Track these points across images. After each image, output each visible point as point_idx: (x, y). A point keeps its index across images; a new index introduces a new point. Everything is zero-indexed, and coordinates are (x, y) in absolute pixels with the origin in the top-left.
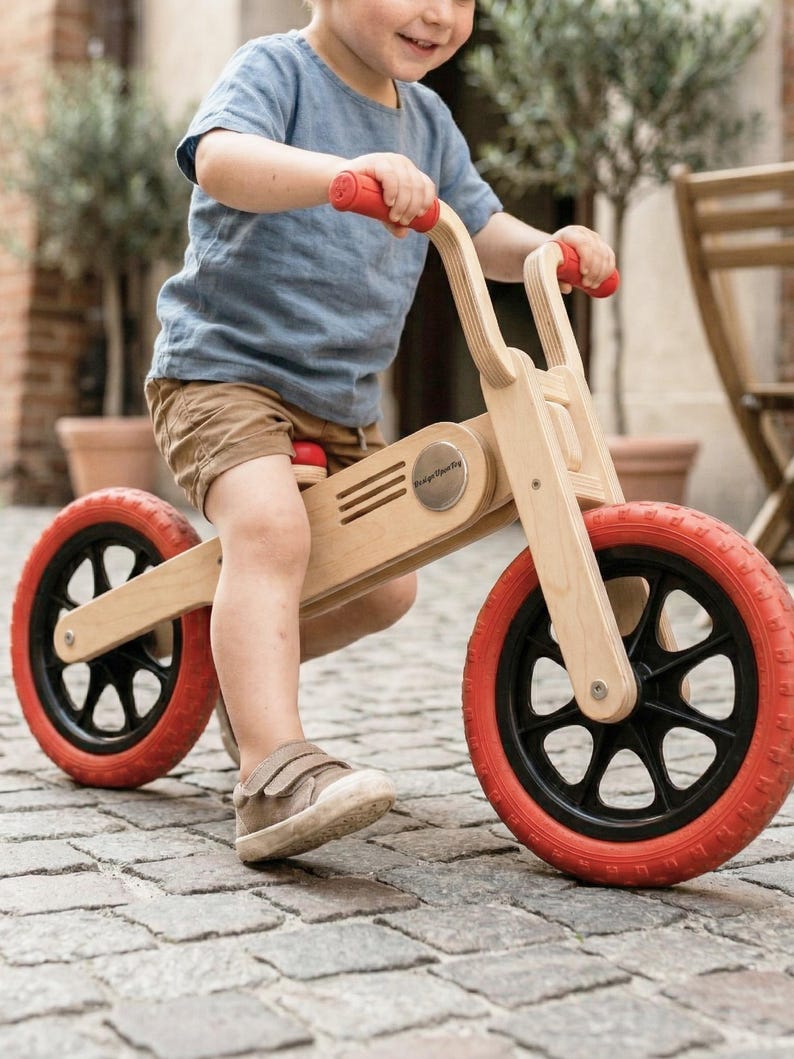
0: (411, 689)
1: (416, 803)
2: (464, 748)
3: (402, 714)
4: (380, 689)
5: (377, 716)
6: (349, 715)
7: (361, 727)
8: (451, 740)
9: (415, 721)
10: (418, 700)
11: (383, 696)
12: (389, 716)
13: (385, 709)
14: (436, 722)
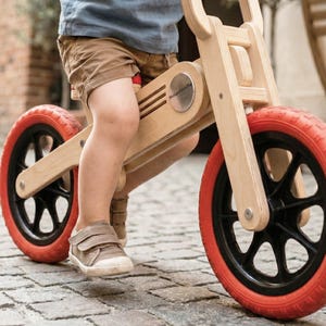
0: (181, 223)
1: (175, 275)
2: (203, 249)
3: (175, 234)
4: (167, 223)
5: (165, 235)
6: (151, 235)
7: (155, 240)
8: (195, 246)
9: (181, 238)
10: (183, 228)
11: (168, 226)
12: (170, 235)
13: (168, 232)
14: (191, 238)
